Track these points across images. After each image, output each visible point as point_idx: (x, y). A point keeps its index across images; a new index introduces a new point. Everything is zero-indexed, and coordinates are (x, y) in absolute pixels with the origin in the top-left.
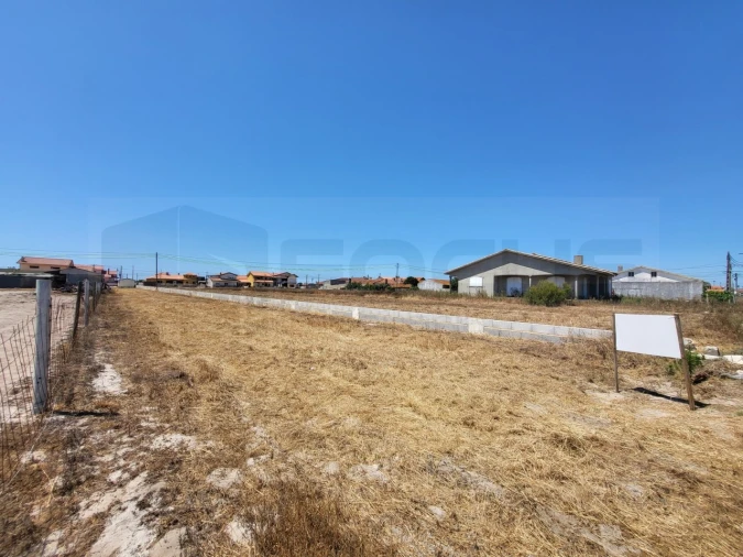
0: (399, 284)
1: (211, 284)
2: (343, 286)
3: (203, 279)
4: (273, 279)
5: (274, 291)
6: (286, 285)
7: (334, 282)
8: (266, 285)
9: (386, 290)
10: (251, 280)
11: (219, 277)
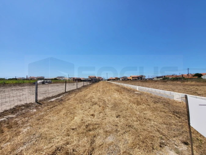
0: (190, 77)
1: (121, 80)
2: (161, 79)
3: (119, 78)
4: (137, 77)
5: (139, 81)
6: (142, 79)
7: (158, 77)
8: (135, 79)
9: (182, 79)
10: (131, 78)
11: (123, 78)
